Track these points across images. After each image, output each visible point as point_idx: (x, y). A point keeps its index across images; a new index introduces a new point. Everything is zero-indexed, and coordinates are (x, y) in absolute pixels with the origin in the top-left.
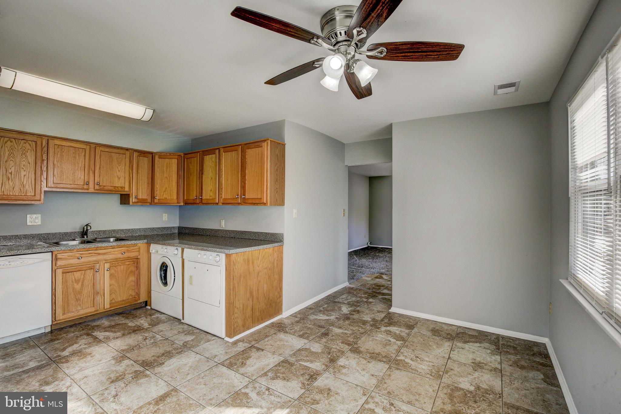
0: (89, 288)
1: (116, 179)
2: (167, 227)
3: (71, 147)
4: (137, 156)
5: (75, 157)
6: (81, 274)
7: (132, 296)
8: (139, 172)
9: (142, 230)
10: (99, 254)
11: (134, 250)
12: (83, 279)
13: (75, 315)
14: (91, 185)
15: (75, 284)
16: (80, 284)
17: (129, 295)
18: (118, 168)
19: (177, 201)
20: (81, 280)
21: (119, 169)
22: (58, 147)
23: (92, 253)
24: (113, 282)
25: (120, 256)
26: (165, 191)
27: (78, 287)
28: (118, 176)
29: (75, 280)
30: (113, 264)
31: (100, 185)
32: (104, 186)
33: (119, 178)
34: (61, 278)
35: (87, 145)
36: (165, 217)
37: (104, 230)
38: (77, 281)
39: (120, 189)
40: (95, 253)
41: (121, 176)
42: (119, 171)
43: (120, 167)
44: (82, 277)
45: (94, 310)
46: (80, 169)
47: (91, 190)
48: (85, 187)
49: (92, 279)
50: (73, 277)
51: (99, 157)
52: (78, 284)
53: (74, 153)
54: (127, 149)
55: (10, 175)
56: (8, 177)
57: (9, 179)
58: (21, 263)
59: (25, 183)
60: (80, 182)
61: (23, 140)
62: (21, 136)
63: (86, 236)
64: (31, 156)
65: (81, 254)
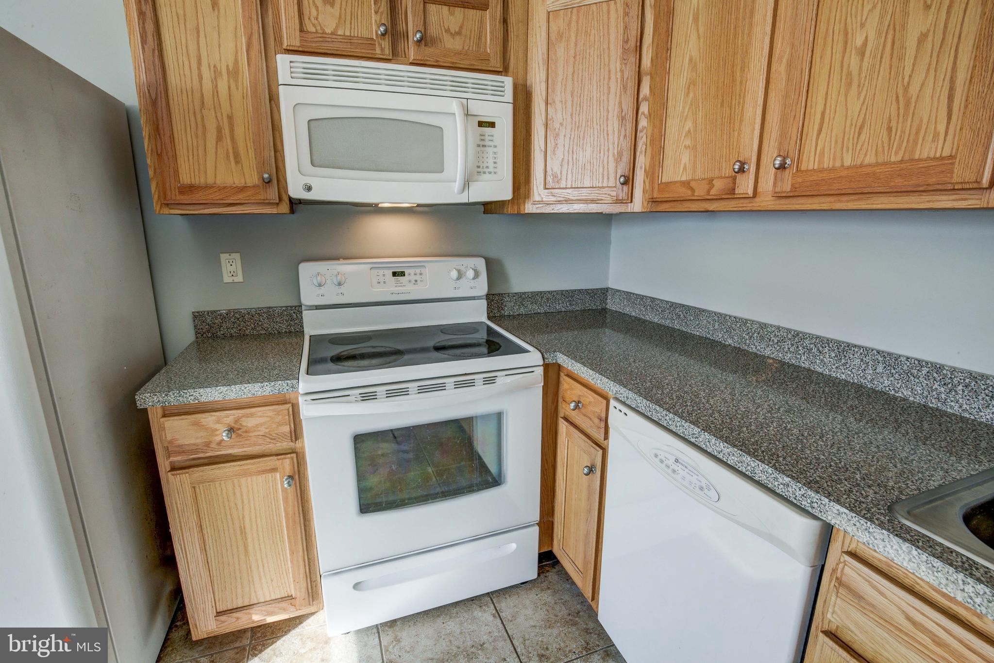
55: (854, 61)
56: (849, 74)
57: (849, 84)
58: (701, 489)
59: (914, 90)
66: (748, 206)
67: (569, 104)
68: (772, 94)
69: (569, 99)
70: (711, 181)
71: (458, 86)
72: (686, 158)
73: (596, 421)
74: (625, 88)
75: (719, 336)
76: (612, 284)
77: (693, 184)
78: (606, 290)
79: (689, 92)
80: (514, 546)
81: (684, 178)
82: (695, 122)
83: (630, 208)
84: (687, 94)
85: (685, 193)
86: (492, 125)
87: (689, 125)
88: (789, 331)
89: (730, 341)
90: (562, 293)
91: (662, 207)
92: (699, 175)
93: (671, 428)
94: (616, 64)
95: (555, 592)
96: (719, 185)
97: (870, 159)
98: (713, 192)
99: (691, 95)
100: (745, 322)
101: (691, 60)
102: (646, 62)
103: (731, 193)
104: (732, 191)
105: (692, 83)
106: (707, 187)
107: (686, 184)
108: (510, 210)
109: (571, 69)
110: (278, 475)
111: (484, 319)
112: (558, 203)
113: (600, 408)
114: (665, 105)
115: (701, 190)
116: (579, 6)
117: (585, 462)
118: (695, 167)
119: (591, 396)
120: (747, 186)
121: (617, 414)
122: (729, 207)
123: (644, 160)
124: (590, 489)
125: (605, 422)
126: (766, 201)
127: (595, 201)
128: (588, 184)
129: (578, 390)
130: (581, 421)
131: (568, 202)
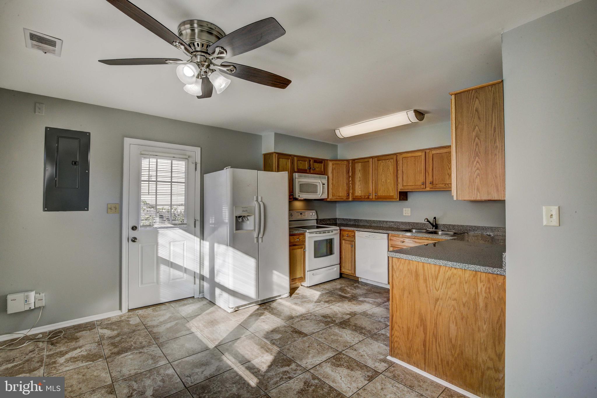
1: (447, 176)
3: (412, 157)
5: (415, 164)
10: (415, 242)
18: (448, 166)
22: (405, 159)
23: (411, 240)
28: (448, 174)
31: (434, 183)
32: (436, 184)
33: (450, 176)
35: (422, 152)
40: (413, 241)
46: (418, 173)
47: (428, 189)
48: (422, 187)
51: (432, 159)
53: (414, 161)
55: (383, 183)
57: (382, 186)
59: (389, 187)
60: (419, 183)
61: (387, 159)
62: (388, 157)
63: (434, 228)
64: (391, 169)
65: (403, 239)
66: (371, 200)
67: (337, 181)
68: (373, 185)
69: (336, 180)
70: (365, 196)
71: (320, 178)
72: (360, 192)
73: (352, 237)
74: (347, 179)
78: (336, 218)
81: (360, 195)
82: (361, 186)
83: (349, 200)
84: (359, 182)
85: (360, 197)
86: (324, 184)
87: (360, 187)
88: (378, 221)
90: (328, 219)
91: (355, 200)
92: (363, 195)
93: (368, 231)
94: (345, 175)
95: (344, 279)
96: (366, 197)
97: (386, 195)
101: (359, 177)
102: (350, 175)
103: (368, 198)
104: (369, 198)
105: (360, 180)
107: (360, 196)
108: (325, 200)
109: (337, 174)
110: (302, 249)
111: (316, 225)
112: (335, 199)
113: (353, 234)
114: (355, 183)
115: (363, 197)
116: (338, 164)
117: (350, 246)
118: (362, 194)
119: (350, 233)
120: (371, 197)
121: (357, 233)
122: (368, 200)
123: (351, 191)
124: (352, 251)
125: (354, 236)
126: (373, 199)
127: (342, 199)
128: (341, 195)
129: (347, 233)
130: (348, 239)
131: (337, 199)
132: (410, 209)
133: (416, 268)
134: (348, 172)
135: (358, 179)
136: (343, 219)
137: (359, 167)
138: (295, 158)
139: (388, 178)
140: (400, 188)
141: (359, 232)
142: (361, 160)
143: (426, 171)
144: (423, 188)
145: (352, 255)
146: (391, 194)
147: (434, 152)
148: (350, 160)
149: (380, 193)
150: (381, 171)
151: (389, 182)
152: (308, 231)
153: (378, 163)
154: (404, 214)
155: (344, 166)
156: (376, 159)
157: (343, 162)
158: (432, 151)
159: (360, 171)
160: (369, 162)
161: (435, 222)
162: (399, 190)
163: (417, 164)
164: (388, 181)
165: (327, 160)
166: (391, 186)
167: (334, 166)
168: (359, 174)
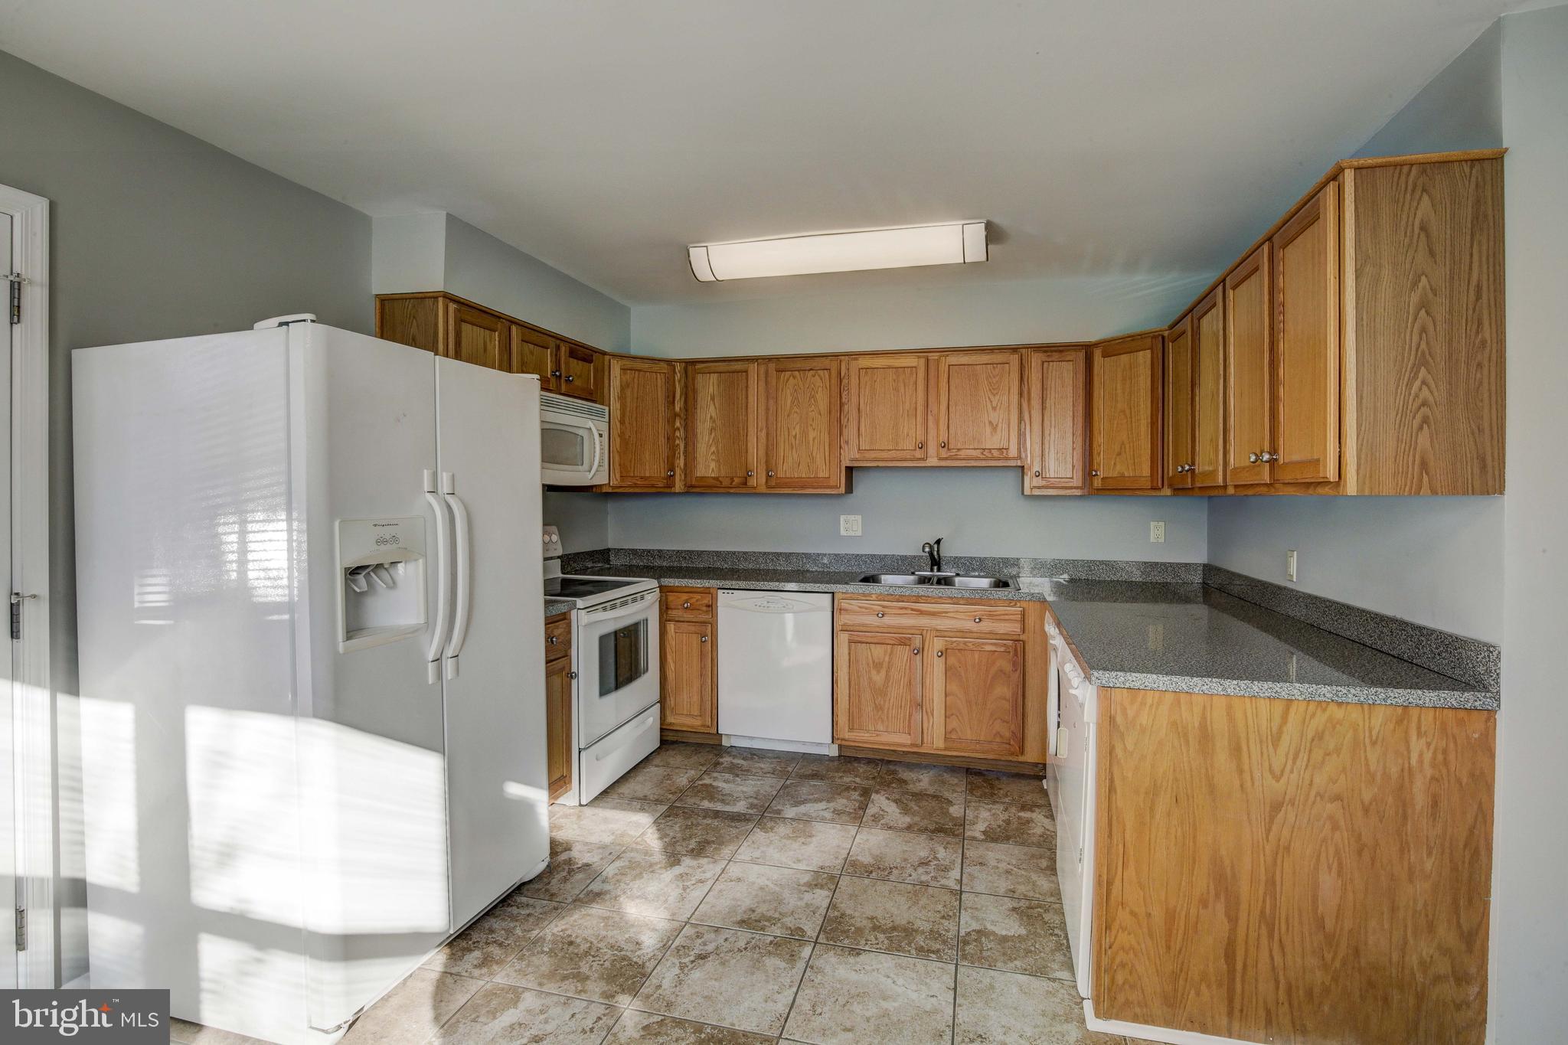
0: (902, 687)
1: (988, 429)
2: (1164, 564)
3: (889, 367)
4: (1040, 362)
5: (896, 389)
6: (885, 652)
7: (1001, 736)
8: (1048, 405)
9: (1083, 566)
10: (921, 613)
11: (1007, 617)
12: (889, 662)
13: (872, 738)
14: (932, 449)
15: (874, 673)
16: (883, 672)
17: (994, 732)
18: (991, 402)
19: (1152, 481)
20: (885, 665)
21: (994, 404)
22: (866, 373)
23: (906, 608)
24: (954, 687)
25: (969, 625)
26: (1119, 454)
27: (878, 678)
28: (990, 422)
29: (874, 662)
30: (953, 642)
31: (951, 446)
32: (959, 450)
33: (994, 428)
34: (846, 651)
35: (919, 357)
36: (1157, 531)
37: (983, 556)
38: (878, 666)
39: (996, 453)
40: (912, 610)
41: (1000, 420)
42: (994, 409)
43: (997, 397)
44: (887, 659)
45: (909, 742)
46: (908, 415)
47: (933, 461)
48: (919, 454)
49: (907, 668)
50: (869, 654)
51: (946, 380)
52: (878, 672)
53: (894, 381)
54: (1014, 349)
55: (793, 440)
56: (792, 444)
57: (792, 448)
58: (784, 607)
59: (814, 454)
60: (908, 444)
61: (811, 369)
62: (808, 365)
63: (935, 568)
64: (822, 400)
65: (884, 607)
66: (754, 491)
67: (634, 426)
68: (759, 444)
69: (634, 422)
70: (731, 478)
71: (590, 411)
72: (713, 465)
73: (704, 608)
74: (668, 422)
75: (718, 565)
76: (611, 544)
77: (720, 479)
78: (609, 550)
79: (711, 434)
80: (651, 719)
81: (713, 476)
82: (717, 447)
83: (673, 490)
84: (709, 434)
85: (713, 482)
86: (602, 436)
87: (713, 449)
88: (760, 553)
89: (726, 566)
90: (587, 553)
91: (694, 490)
92: (723, 474)
93: (763, 588)
94: (662, 408)
95: (674, 750)
96: (736, 480)
97: (804, 476)
98: (734, 483)
99: (713, 434)
100: (734, 553)
101: (711, 417)
102: (678, 408)
104: (745, 484)
105: (712, 430)
106: (730, 482)
107: (716, 479)
108: (598, 490)
109: (635, 405)
110: (564, 673)
111: (560, 575)
112: (630, 486)
113: (707, 600)
114: (695, 435)
115: (726, 482)
116: (640, 371)
117: (695, 640)
118: (720, 469)
119: (698, 596)
120: (753, 482)
121: (722, 597)
122: (743, 491)
123: (681, 462)
124: (702, 655)
125: (711, 607)
126: (763, 489)
127: (653, 486)
128: (647, 475)
129: (685, 597)
130: (688, 616)
131: (636, 486)
132: (859, 518)
133: (1204, 718)
134: (671, 399)
135: (708, 424)
136: (634, 552)
137: (709, 387)
138: (514, 328)
139: (811, 425)
140: (849, 456)
141: (730, 591)
142: (722, 367)
143: (929, 412)
144: (920, 459)
145: (703, 668)
146: (821, 475)
147: (953, 359)
148: (677, 361)
149: (785, 469)
150: (789, 402)
151: (814, 439)
152: (580, 602)
153: (778, 378)
154: (843, 532)
155: (659, 380)
156: (772, 366)
157: (656, 367)
158: (948, 356)
159: (713, 399)
160: (746, 372)
161: (938, 551)
162: (846, 463)
163: (902, 390)
164: (812, 435)
165: (604, 353)
166: (822, 449)
167: (629, 376)
168: (712, 408)
